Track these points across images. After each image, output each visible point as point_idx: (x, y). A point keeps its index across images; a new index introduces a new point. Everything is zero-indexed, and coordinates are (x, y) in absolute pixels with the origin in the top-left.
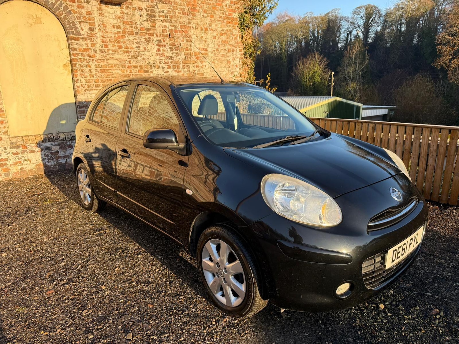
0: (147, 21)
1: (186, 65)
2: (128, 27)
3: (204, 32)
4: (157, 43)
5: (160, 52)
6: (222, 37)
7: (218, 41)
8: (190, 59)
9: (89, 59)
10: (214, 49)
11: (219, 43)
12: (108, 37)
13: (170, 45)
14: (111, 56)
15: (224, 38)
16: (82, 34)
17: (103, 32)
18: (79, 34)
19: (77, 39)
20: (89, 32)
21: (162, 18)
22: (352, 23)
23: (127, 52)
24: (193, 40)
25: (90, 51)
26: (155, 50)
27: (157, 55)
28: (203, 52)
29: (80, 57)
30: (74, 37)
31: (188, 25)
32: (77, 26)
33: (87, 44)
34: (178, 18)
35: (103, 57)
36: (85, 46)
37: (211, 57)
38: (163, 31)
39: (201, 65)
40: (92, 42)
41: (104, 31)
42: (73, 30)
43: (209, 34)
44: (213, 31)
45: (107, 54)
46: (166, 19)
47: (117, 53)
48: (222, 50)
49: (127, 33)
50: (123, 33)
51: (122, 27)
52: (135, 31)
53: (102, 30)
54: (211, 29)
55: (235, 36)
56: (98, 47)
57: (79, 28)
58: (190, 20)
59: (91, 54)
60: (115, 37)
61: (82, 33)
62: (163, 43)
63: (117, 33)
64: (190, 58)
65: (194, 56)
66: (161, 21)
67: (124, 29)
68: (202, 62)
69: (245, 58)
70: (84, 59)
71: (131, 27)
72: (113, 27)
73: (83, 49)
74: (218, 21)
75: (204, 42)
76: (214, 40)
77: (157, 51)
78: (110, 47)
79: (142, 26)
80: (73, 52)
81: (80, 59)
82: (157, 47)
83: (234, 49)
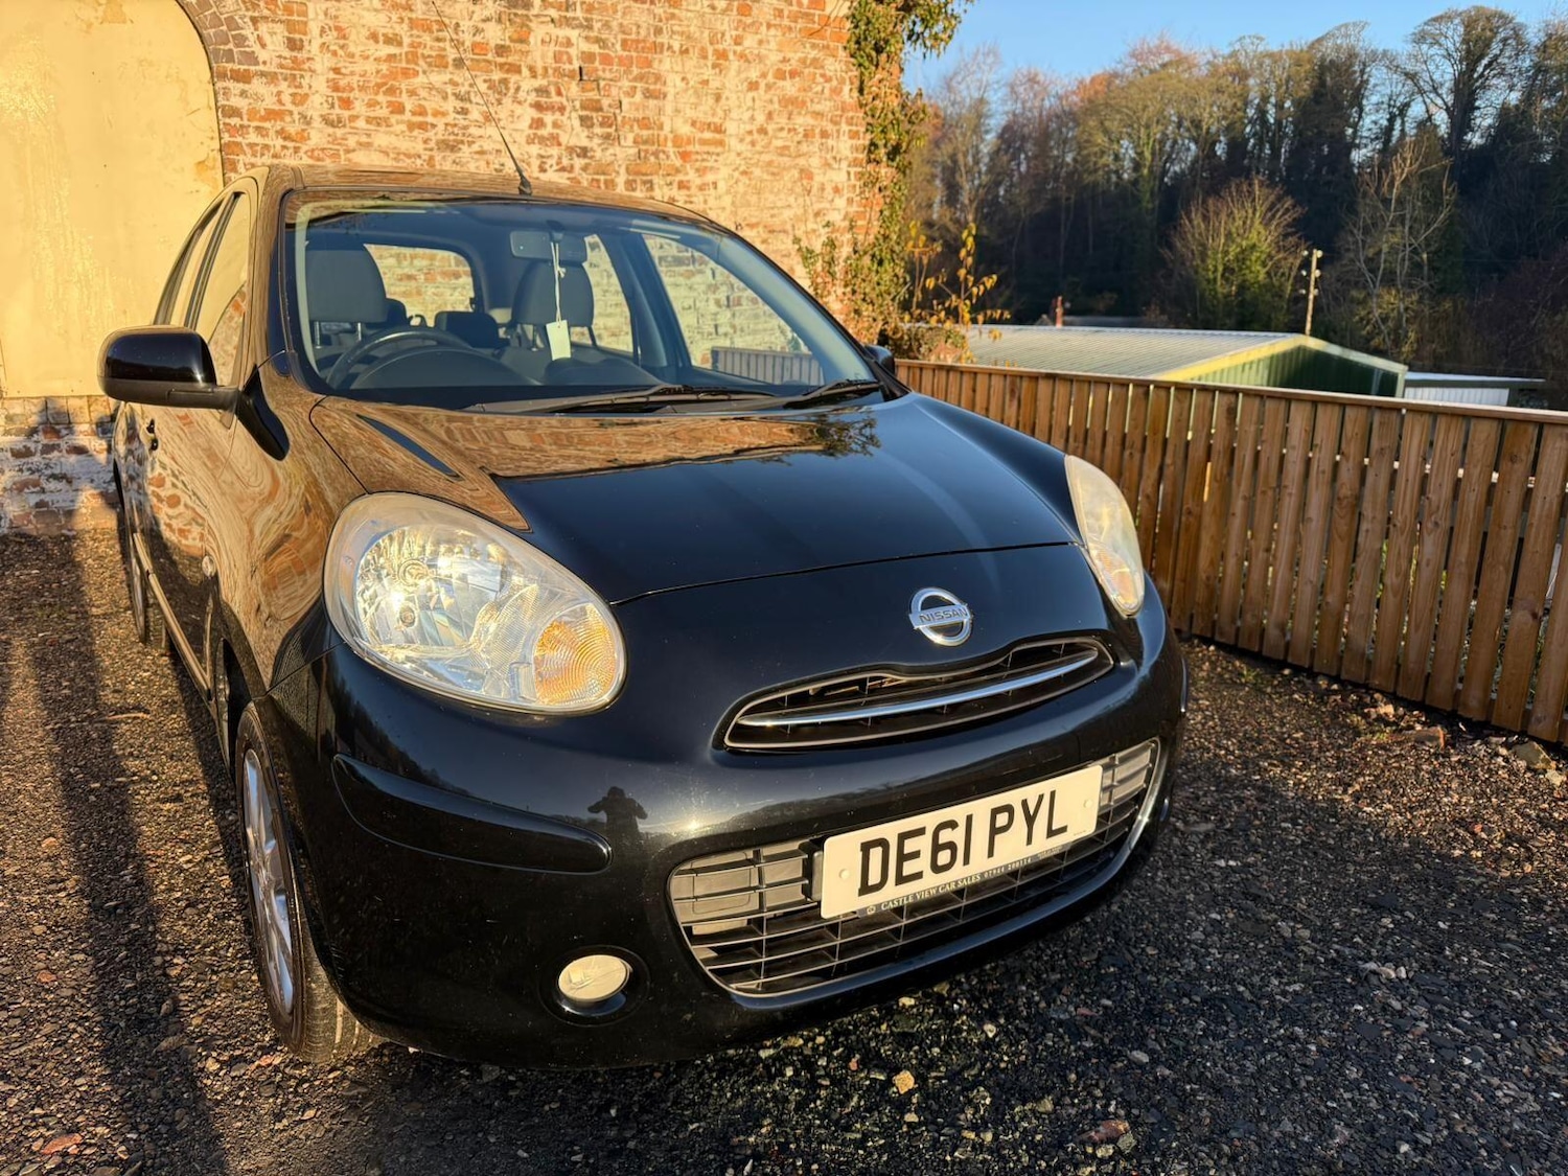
0: (499, 21)
1: (638, 179)
2: (427, 38)
3: (714, 66)
4: (533, 97)
5: (544, 132)
6: (781, 83)
7: (768, 97)
8: (657, 157)
9: (284, 147)
10: (748, 127)
11: (770, 107)
12: (352, 73)
13: (583, 107)
14: (364, 139)
15: (790, 87)
16: (261, 60)
17: (335, 53)
18: (251, 58)
19: (244, 77)
20: (287, 53)
21: (553, 13)
22: (1411, 76)
23: (422, 126)
24: (671, 91)
25: (288, 119)
26: (525, 124)
27: (530, 141)
28: (708, 135)
29: (253, 137)
30: (231, 70)
31: (652, 38)
32: (243, 32)
33: (279, 93)
34: (615, 12)
35: (334, 140)
36: (270, 103)
37: (739, 154)
38: (557, 57)
39: (698, 181)
40: (296, 87)
41: (340, 52)
42: (231, 46)
43: (733, 73)
44: (748, 61)
45: (347, 130)
46: (569, 15)
47: (383, 129)
48: (782, 129)
49: (421, 62)
50: (408, 62)
51: (406, 41)
52: (452, 54)
53: (332, 48)
54: (742, 56)
55: (835, 83)
56: (316, 106)
57: (252, 39)
58: (660, 21)
59: (292, 130)
60: (378, 72)
61: (262, 55)
62: (555, 99)
63: (385, 61)
64: (656, 154)
65: (670, 149)
66: (552, 21)
67: (412, 45)
68: (701, 171)
69: (869, 161)
70: (266, 147)
71: (438, 40)
72: (374, 37)
73: (263, 113)
74: (769, 26)
75: (711, 101)
76: (750, 95)
77: (531, 127)
78: (359, 107)
79: (478, 38)
80: (227, 120)
81: (252, 145)
82: (535, 114)
83: (830, 127)
